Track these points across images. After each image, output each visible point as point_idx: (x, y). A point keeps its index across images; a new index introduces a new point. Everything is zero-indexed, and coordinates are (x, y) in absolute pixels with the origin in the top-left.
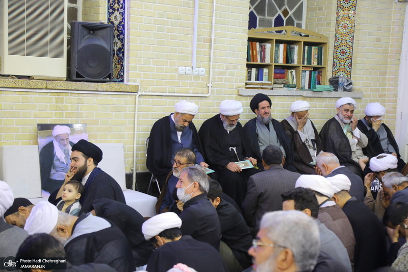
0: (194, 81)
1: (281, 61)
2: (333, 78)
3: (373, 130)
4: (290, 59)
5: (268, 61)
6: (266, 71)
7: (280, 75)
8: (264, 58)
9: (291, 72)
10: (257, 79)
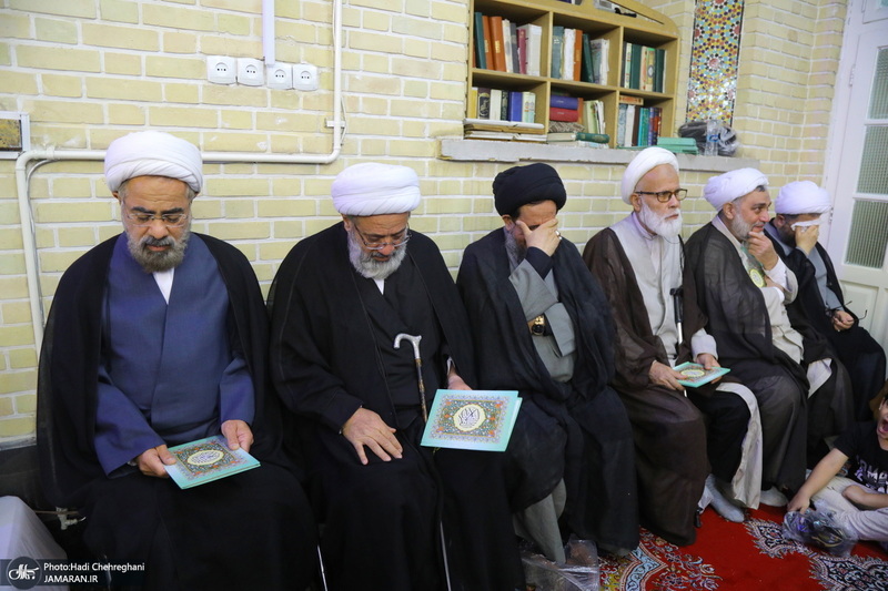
0: (275, 110)
1: (568, 75)
2: (690, 125)
3: (802, 254)
4: (590, 71)
5: (533, 71)
6: (528, 98)
7: (568, 112)
8: (525, 63)
9: (593, 107)
10: (506, 115)
